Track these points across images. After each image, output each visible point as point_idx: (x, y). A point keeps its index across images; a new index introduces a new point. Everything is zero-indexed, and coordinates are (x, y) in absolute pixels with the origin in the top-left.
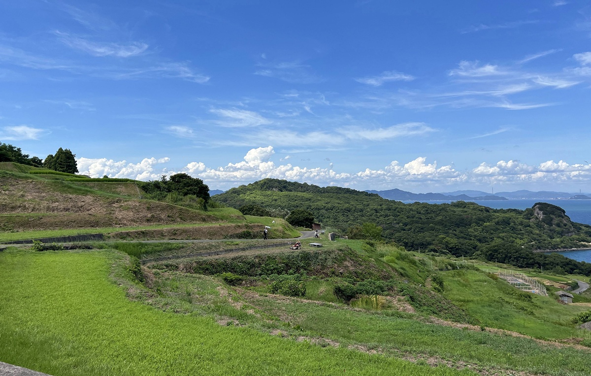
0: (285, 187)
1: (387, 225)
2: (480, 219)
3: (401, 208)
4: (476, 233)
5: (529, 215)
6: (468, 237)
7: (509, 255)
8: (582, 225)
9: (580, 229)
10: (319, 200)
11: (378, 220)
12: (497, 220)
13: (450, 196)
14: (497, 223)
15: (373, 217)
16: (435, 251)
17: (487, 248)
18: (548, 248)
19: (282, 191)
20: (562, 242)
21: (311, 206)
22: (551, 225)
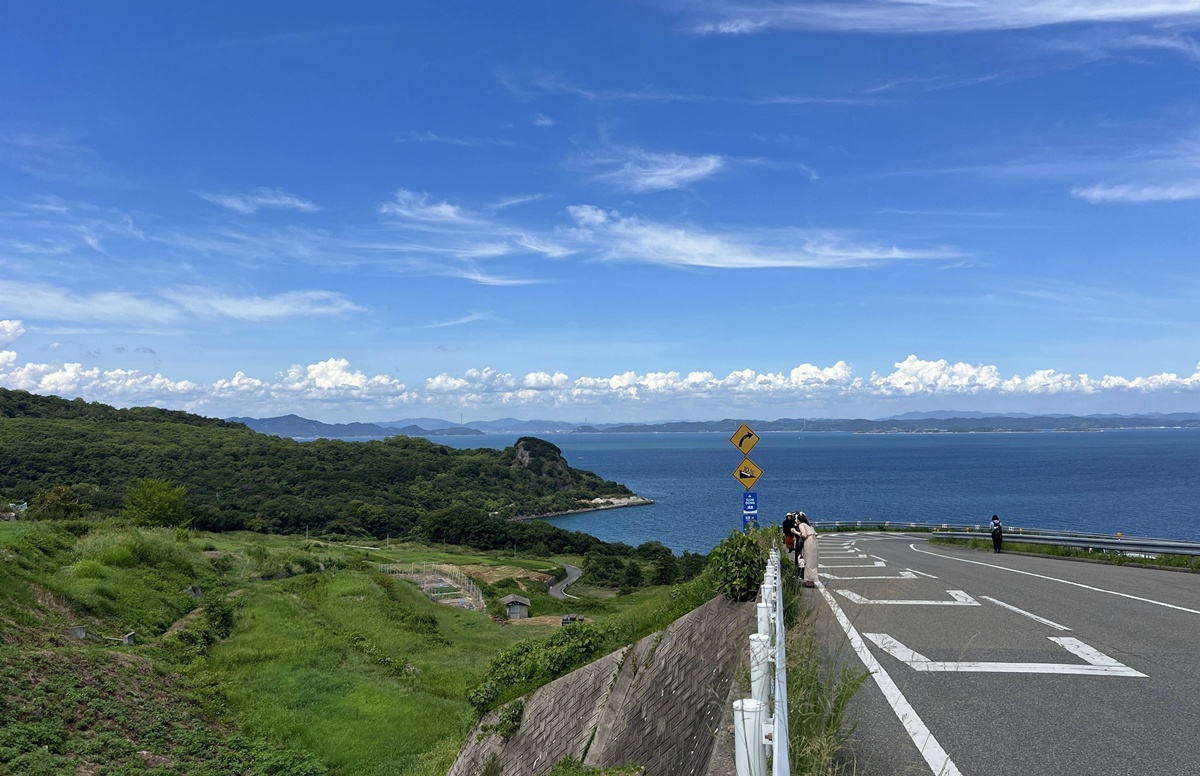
0: (21, 407)
1: (255, 485)
2: (431, 468)
3: (287, 450)
4: (422, 493)
5: (509, 459)
6: (408, 501)
7: (467, 529)
8: (582, 472)
9: (581, 478)
10: (107, 436)
11: (237, 475)
12: (459, 468)
13: (391, 428)
14: (459, 474)
15: (228, 470)
16: (339, 530)
17: (431, 518)
18: (533, 512)
19: (12, 416)
20: (554, 501)
21: (84, 450)
22: (540, 474)
